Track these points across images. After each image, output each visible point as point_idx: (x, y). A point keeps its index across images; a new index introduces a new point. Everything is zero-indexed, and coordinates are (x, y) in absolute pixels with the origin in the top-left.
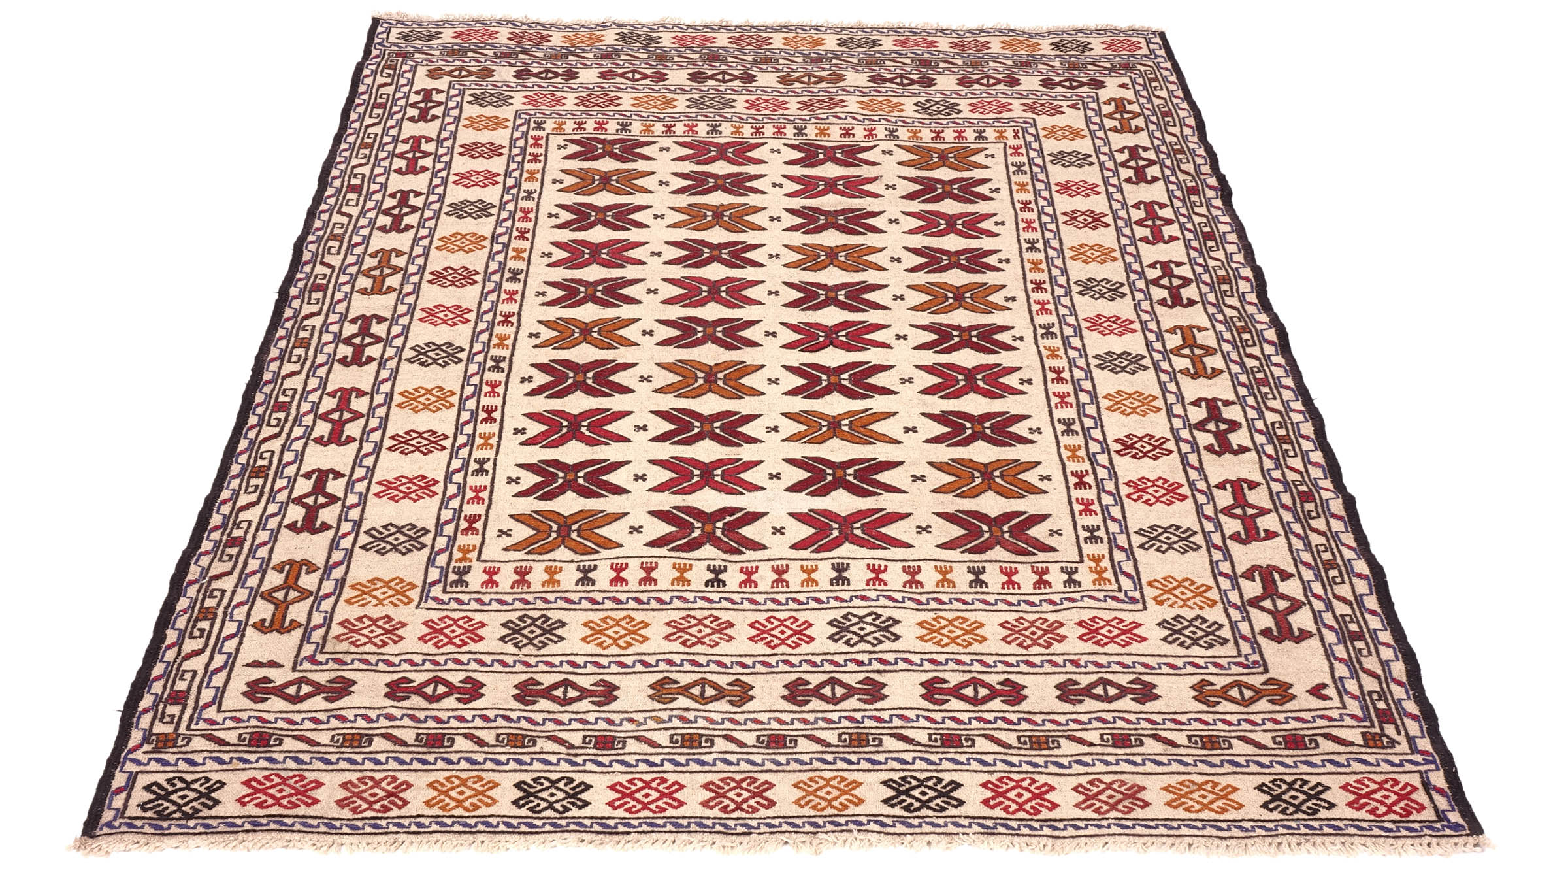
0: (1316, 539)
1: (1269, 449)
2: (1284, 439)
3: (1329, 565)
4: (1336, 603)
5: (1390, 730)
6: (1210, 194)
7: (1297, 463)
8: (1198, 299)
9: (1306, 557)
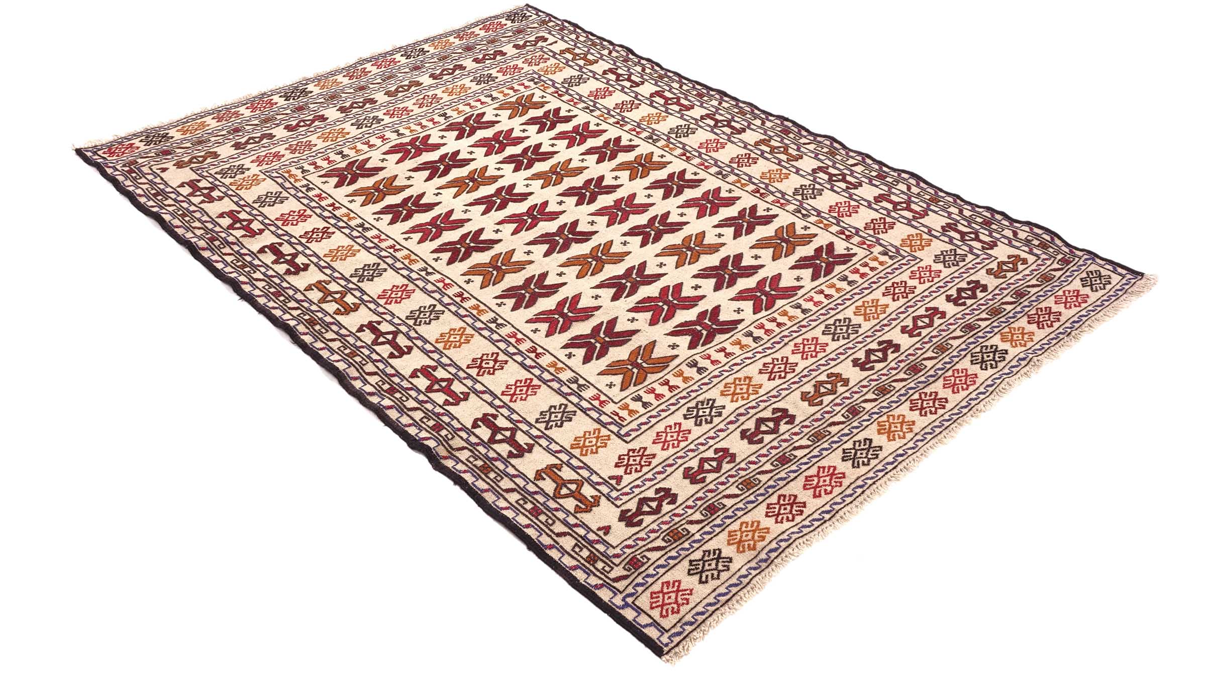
0: (197, 224)
1: (248, 258)
2: (244, 266)
3: (184, 215)
4: (173, 203)
5: (127, 169)
6: (424, 434)
7: (229, 259)
8: (358, 334)
9: (198, 215)
